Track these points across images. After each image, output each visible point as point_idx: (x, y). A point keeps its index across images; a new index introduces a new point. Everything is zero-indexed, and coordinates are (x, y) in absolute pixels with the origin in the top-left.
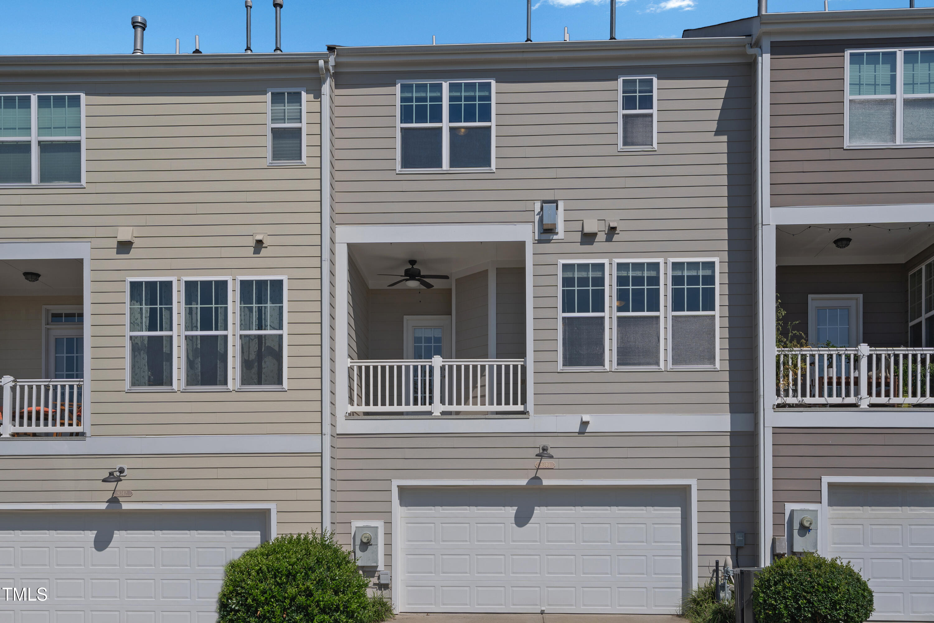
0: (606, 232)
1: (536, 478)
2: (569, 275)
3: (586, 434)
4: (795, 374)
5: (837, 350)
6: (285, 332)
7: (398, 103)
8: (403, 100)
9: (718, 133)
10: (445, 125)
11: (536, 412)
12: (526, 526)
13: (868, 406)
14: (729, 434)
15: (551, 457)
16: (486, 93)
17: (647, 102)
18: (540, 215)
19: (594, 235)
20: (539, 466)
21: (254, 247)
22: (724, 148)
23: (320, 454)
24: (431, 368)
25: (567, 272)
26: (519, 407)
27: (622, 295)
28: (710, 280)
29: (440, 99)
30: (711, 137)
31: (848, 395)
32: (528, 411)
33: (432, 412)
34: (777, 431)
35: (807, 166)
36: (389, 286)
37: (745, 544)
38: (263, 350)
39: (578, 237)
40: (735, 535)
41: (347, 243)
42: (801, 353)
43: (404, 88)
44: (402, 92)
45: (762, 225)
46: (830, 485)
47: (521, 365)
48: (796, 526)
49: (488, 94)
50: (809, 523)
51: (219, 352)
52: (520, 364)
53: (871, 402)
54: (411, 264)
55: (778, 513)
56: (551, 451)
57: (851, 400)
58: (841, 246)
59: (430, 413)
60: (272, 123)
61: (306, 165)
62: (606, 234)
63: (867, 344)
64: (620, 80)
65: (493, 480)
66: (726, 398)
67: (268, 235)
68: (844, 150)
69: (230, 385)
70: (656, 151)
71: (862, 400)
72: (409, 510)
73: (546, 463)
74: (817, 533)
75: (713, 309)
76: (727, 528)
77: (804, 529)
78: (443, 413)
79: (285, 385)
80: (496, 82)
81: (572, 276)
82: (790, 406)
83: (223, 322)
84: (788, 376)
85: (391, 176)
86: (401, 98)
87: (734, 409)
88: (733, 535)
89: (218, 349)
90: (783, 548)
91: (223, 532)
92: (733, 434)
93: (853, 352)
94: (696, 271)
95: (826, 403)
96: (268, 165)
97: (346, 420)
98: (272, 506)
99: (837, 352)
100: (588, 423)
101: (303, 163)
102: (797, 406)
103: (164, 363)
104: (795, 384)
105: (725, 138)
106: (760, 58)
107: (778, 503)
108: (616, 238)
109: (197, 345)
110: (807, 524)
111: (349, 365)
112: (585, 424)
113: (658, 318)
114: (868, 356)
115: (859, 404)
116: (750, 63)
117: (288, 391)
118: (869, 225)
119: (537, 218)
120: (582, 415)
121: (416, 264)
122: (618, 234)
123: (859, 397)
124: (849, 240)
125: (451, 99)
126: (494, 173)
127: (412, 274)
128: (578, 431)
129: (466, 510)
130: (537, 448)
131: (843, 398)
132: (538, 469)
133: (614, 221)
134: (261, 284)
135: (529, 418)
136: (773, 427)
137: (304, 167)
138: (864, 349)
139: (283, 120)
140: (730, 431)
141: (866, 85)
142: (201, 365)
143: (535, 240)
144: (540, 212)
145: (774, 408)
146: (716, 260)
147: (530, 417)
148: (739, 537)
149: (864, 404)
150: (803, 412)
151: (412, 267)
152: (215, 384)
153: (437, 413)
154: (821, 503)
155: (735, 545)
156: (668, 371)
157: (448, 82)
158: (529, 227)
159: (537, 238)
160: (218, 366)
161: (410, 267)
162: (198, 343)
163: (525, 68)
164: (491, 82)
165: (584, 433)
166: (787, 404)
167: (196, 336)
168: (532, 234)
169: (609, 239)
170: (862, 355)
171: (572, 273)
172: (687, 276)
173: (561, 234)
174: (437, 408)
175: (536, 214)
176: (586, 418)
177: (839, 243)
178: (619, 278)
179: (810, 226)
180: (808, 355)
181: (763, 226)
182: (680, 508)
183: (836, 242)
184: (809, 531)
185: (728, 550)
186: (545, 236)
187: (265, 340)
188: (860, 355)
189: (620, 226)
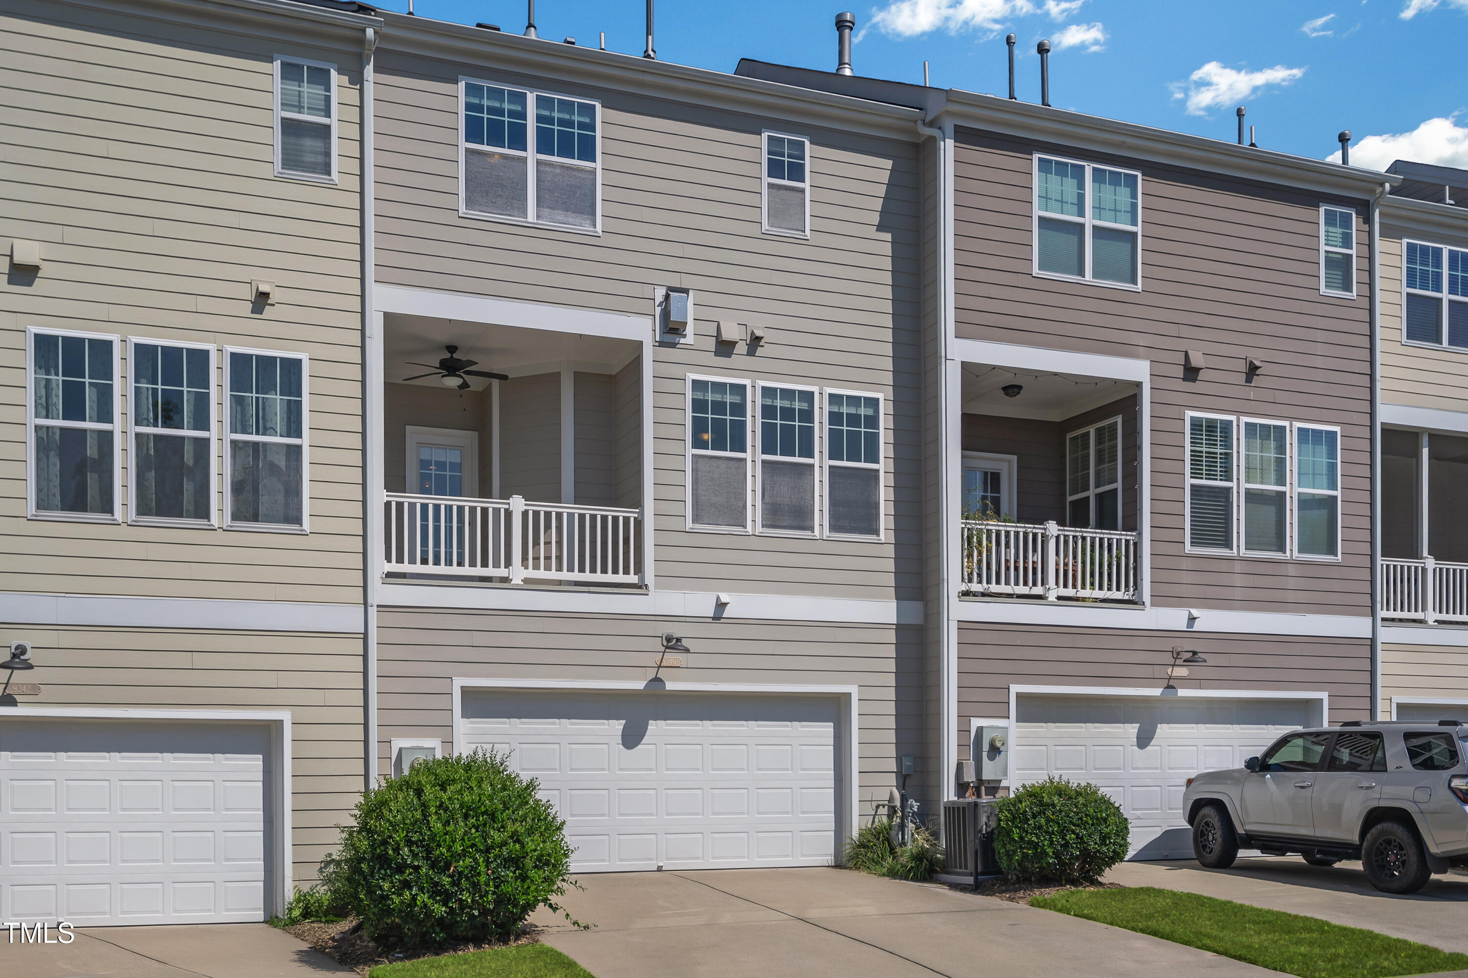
0: (748, 343)
1: (657, 680)
2: (700, 396)
3: (722, 621)
4: (980, 554)
5: (1025, 527)
6: (305, 441)
7: (462, 112)
8: (469, 107)
9: (880, 228)
10: (531, 155)
11: (657, 587)
12: (638, 747)
13: (1056, 598)
14: (894, 627)
15: (687, 651)
16: (587, 119)
17: (797, 173)
18: (663, 307)
19: (733, 344)
20: (660, 664)
21: (252, 302)
22: (888, 249)
23: (362, 636)
24: (509, 514)
25: (696, 392)
26: (633, 578)
27: (768, 431)
28: (872, 421)
29: (523, 116)
30: (872, 232)
31: (1035, 584)
32: (646, 585)
33: (510, 578)
34: (964, 626)
35: (994, 291)
36: (403, 380)
37: (915, 772)
38: (260, 467)
39: (711, 344)
40: (902, 760)
41: (384, 312)
42: (987, 527)
43: (471, 90)
44: (467, 94)
45: (946, 359)
46: (1019, 696)
47: (635, 518)
48: (986, 747)
49: (589, 121)
50: (1001, 743)
51: (187, 464)
52: (632, 516)
53: (1059, 594)
54: (449, 352)
55: (963, 731)
56: (685, 642)
57: (1038, 590)
58: (1011, 394)
59: (505, 580)
60: (281, 110)
61: (337, 185)
62: (747, 344)
63: (1055, 522)
64: (765, 135)
65: (598, 681)
66: (891, 580)
67: (276, 286)
68: (1033, 277)
69: (215, 519)
70: (808, 240)
71: (1050, 591)
72: (471, 723)
73: (672, 658)
74: (1007, 756)
75: (877, 461)
76: (892, 751)
77: (995, 751)
78: (526, 581)
79: (307, 524)
80: (602, 106)
81: (702, 398)
82: (975, 594)
83: (192, 416)
84: (972, 556)
85: (450, 218)
86: (466, 104)
87: (901, 594)
88: (899, 760)
89: (185, 460)
90: (970, 776)
91: (210, 755)
92: (899, 628)
93: (1041, 531)
94: (855, 408)
95: (1013, 592)
96: (276, 174)
97: (382, 583)
98: (285, 716)
99: (1024, 529)
100: (725, 605)
101: (332, 180)
102: (983, 595)
103: (88, 474)
104: (980, 568)
105: (888, 236)
106: (942, 143)
107: (964, 718)
108: (760, 351)
109: (148, 449)
110: (998, 744)
111: (386, 499)
112: (721, 606)
113: (812, 466)
114: (1056, 537)
115: (1047, 595)
116: (918, 143)
117: (310, 535)
118: (1056, 374)
119: (658, 310)
120: (719, 594)
121: (457, 351)
122: (763, 346)
123: (1047, 587)
124: (1020, 388)
125: (540, 118)
126: (600, 237)
127: (450, 367)
128: (712, 616)
129: (555, 723)
130: (659, 637)
131: (1031, 588)
132: (659, 667)
133: (757, 328)
134: (266, 363)
135: (648, 595)
136: (958, 621)
137: (334, 188)
138: (1052, 527)
139: (300, 108)
140: (896, 623)
141: (1055, 200)
142: (155, 482)
143: (656, 341)
144: (663, 302)
145: (959, 597)
146: (880, 396)
147: (650, 593)
148: (907, 762)
149: (1052, 597)
150: (991, 604)
151: (452, 355)
152: (181, 515)
153: (517, 581)
154: (1009, 718)
155: (901, 772)
156: (823, 540)
157: (535, 93)
158: (648, 321)
159: (657, 339)
160: (185, 486)
161: (448, 356)
162: (150, 447)
163: (641, 93)
164: (595, 105)
165: (719, 618)
166: (971, 592)
167: (148, 435)
168: (651, 332)
169: (751, 352)
170: (1051, 535)
171: (702, 394)
172: (846, 413)
173: (689, 338)
174: (518, 573)
175: (656, 304)
176: (724, 598)
177: (1010, 391)
178: (764, 407)
179: (994, 367)
180: (994, 531)
181: (947, 361)
182: (832, 724)
183: (1005, 389)
184: (1000, 754)
185: (892, 780)
186: (669, 338)
187: (265, 451)
188: (1048, 535)
189: (768, 336)
